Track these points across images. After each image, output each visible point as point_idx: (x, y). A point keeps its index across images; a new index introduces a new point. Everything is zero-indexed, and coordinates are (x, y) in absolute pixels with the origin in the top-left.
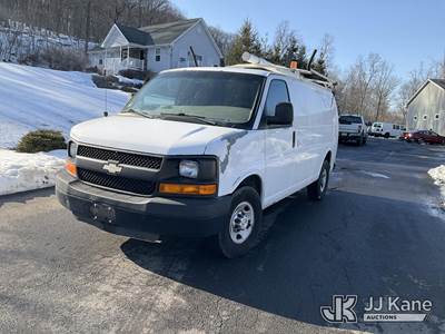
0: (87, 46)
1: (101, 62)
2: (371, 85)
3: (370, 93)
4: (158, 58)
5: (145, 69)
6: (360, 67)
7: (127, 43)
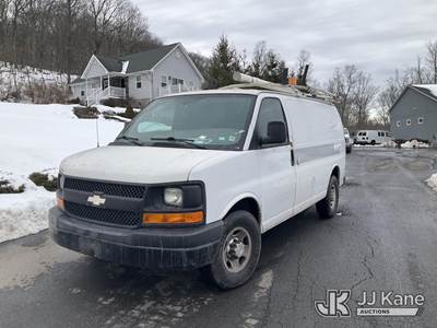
0: (69, 79)
1: (83, 93)
2: (350, 95)
3: (350, 103)
4: (139, 85)
5: (127, 97)
6: (338, 79)
7: (107, 72)
